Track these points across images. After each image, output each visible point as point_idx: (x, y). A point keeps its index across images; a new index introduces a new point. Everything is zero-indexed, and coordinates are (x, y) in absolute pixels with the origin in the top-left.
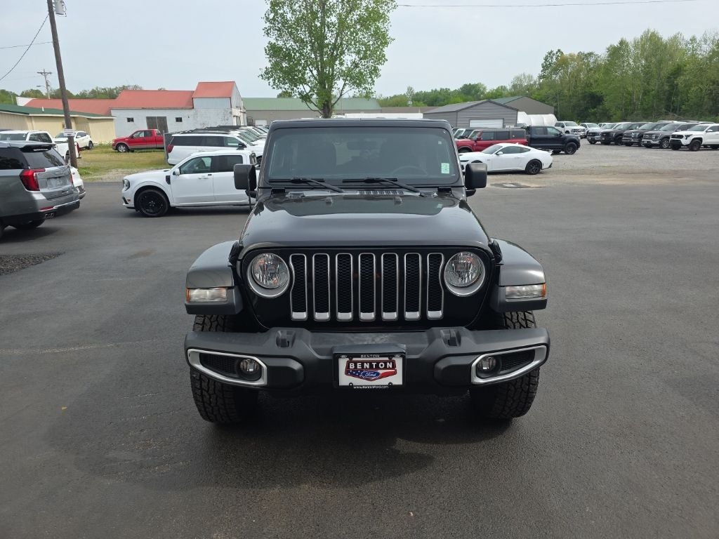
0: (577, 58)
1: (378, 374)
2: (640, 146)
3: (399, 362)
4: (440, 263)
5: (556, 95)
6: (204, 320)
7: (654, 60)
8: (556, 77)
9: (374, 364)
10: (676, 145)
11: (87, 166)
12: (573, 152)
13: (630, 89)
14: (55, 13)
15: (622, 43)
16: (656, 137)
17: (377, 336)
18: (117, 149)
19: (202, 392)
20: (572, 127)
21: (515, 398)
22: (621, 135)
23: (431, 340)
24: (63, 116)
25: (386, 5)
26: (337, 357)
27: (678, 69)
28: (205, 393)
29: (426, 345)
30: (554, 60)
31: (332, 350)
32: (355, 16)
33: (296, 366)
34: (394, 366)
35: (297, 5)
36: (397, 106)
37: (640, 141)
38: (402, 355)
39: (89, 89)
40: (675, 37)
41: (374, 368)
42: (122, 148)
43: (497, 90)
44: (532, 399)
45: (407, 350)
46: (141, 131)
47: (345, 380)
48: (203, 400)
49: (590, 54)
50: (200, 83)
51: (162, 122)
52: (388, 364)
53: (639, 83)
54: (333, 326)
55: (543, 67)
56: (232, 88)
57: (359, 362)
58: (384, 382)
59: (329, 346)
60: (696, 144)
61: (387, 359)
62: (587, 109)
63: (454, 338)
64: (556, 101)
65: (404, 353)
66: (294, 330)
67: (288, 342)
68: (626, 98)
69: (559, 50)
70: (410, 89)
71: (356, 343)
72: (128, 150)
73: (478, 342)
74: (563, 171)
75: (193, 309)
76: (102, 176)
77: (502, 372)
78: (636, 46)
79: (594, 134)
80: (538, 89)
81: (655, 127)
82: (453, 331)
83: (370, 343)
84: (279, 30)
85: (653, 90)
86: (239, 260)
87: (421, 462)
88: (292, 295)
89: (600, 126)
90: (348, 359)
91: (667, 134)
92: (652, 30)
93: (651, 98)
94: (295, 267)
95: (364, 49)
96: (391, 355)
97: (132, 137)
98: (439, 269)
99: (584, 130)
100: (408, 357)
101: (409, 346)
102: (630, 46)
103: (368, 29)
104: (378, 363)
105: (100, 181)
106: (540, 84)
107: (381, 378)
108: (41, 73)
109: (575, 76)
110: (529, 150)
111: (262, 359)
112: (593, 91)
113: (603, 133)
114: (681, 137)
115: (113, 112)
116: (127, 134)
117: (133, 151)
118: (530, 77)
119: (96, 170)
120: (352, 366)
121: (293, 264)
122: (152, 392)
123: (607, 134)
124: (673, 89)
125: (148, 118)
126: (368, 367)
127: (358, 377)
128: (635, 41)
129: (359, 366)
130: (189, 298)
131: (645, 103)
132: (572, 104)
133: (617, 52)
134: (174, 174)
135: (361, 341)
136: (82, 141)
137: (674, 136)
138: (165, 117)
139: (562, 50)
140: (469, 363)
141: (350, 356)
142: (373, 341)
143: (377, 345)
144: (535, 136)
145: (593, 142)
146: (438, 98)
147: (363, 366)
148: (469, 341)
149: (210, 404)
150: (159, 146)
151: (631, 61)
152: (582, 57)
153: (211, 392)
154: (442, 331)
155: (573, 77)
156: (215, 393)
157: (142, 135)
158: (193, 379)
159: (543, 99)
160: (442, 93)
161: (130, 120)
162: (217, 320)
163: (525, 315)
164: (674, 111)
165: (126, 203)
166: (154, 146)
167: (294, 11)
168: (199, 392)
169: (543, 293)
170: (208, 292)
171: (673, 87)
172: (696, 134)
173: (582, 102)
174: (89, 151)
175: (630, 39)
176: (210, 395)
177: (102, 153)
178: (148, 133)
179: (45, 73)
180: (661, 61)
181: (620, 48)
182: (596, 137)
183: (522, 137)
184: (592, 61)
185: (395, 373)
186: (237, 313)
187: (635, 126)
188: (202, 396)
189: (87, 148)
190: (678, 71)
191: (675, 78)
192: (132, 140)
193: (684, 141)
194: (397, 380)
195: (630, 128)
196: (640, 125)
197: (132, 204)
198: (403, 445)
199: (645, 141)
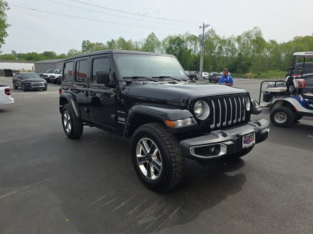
0: (96, 44)
3: (254, 135)
15: (112, 41)
26: (242, 137)
30: (87, 45)
36: (8, 60)
38: (255, 132)
40: (130, 41)
49: (101, 44)
52: (252, 136)
57: (246, 137)
70: (13, 52)
92: (122, 37)
102: (115, 42)
107: (251, 142)
118: (76, 51)
127: (246, 143)
128: (117, 40)
133: (111, 44)
139: (89, 40)
141: (245, 135)
146: (32, 57)
160: (33, 55)
185: (253, 139)
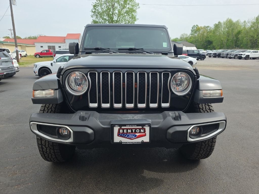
0: (203, 28)
1: (136, 136)
2: (227, 58)
3: (147, 129)
4: (168, 78)
5: (196, 41)
6: (45, 108)
7: (230, 29)
8: (196, 35)
9: (134, 130)
10: (240, 58)
11: (23, 62)
12: (204, 59)
13: (222, 39)
14: (12, 4)
15: (219, 23)
16: (233, 55)
17: (135, 115)
18: (36, 56)
19: (42, 146)
20: (202, 51)
21: (204, 150)
22: (220, 54)
23: (165, 117)
24: (15, 44)
25: (136, 7)
26: (113, 126)
27: (239, 32)
28: (44, 147)
29: (162, 120)
30: (195, 29)
31: (110, 122)
32: (125, 10)
33: (90, 131)
34: (145, 131)
35: (103, 6)
37: (227, 56)
38: (149, 125)
39: (28, 36)
40: (238, 21)
41: (134, 132)
42: (38, 56)
43: (175, 39)
44: (213, 149)
45: (152, 123)
46: (45, 50)
47: (117, 139)
48: (43, 150)
49: (208, 27)
50: (68, 34)
51: (54, 47)
52: (141, 130)
53: (225, 37)
54: (112, 110)
55: (192, 31)
56: (80, 36)
57: (125, 129)
58: (139, 140)
59: (109, 121)
60: (247, 57)
61: (141, 127)
62: (207, 46)
63: (177, 116)
64: (196, 43)
65: (150, 124)
66: (90, 112)
67: (86, 118)
68: (221, 42)
69: (197, 25)
71: (123, 119)
72: (40, 57)
73: (190, 118)
74: (201, 65)
75: (36, 101)
76: (29, 65)
77: (202, 135)
78: (224, 24)
79: (211, 54)
80: (189, 39)
81: (232, 51)
82: (177, 113)
83: (131, 119)
84: (97, 15)
85: (230, 39)
86: (61, 75)
87: (157, 183)
88: (90, 94)
89: (212, 51)
90: (119, 127)
91: (237, 54)
92: (230, 18)
93: (230, 42)
94: (91, 79)
95: (128, 22)
96: (143, 125)
97: (42, 52)
98: (168, 81)
99: (206, 53)
100: (152, 126)
101: (153, 120)
102: (222, 24)
103: (129, 15)
104: (136, 129)
105: (28, 67)
106: (190, 37)
107: (137, 138)
108: (9, 30)
109: (203, 35)
110: (188, 57)
111: (70, 127)
112: (209, 39)
113: (214, 53)
114: (242, 55)
115: (35, 44)
116: (40, 51)
117: (42, 57)
118: (187, 35)
119: (26, 63)
120: (121, 131)
121: (90, 77)
122: (24, 147)
123: (215, 54)
124: (237, 39)
125: (48, 46)
126: (130, 132)
127: (125, 137)
128: (224, 22)
129: (125, 131)
130: (34, 96)
131: (227, 44)
132: (202, 44)
133: (217, 26)
134: (54, 62)
135: (126, 118)
136: (23, 54)
137: (239, 54)
138: (55, 46)
140: (187, 129)
141: (120, 126)
142: (133, 118)
143: (135, 120)
144: (190, 53)
145: (210, 57)
147: (127, 131)
148: (185, 118)
149: (46, 153)
150: (51, 55)
151: (222, 29)
152: (205, 27)
153: (47, 146)
154: (170, 113)
155: (202, 34)
156: (49, 147)
157: (45, 52)
158: (37, 139)
159: (192, 42)
161: (42, 47)
162: (51, 109)
163: (209, 107)
164: (238, 47)
165: (35, 73)
166: (50, 55)
167: (102, 9)
168: (40, 146)
169: (221, 94)
170: (44, 92)
171: (237, 38)
172: (247, 54)
173: (205, 43)
174: (25, 57)
175: (222, 21)
176: (46, 148)
177: (30, 58)
178: (48, 51)
179: (11, 30)
180: (233, 29)
181: (219, 25)
182: (211, 55)
183: (186, 53)
184: (208, 29)
185: (145, 135)
186: (59, 103)
187: (225, 51)
188: (42, 148)
189: (25, 56)
190: (239, 33)
191: (238, 35)
192: (41, 53)
193: (243, 56)
194: (146, 139)
195: (223, 52)
196: (227, 51)
197: (37, 74)
198: (147, 174)
199: (229, 56)
